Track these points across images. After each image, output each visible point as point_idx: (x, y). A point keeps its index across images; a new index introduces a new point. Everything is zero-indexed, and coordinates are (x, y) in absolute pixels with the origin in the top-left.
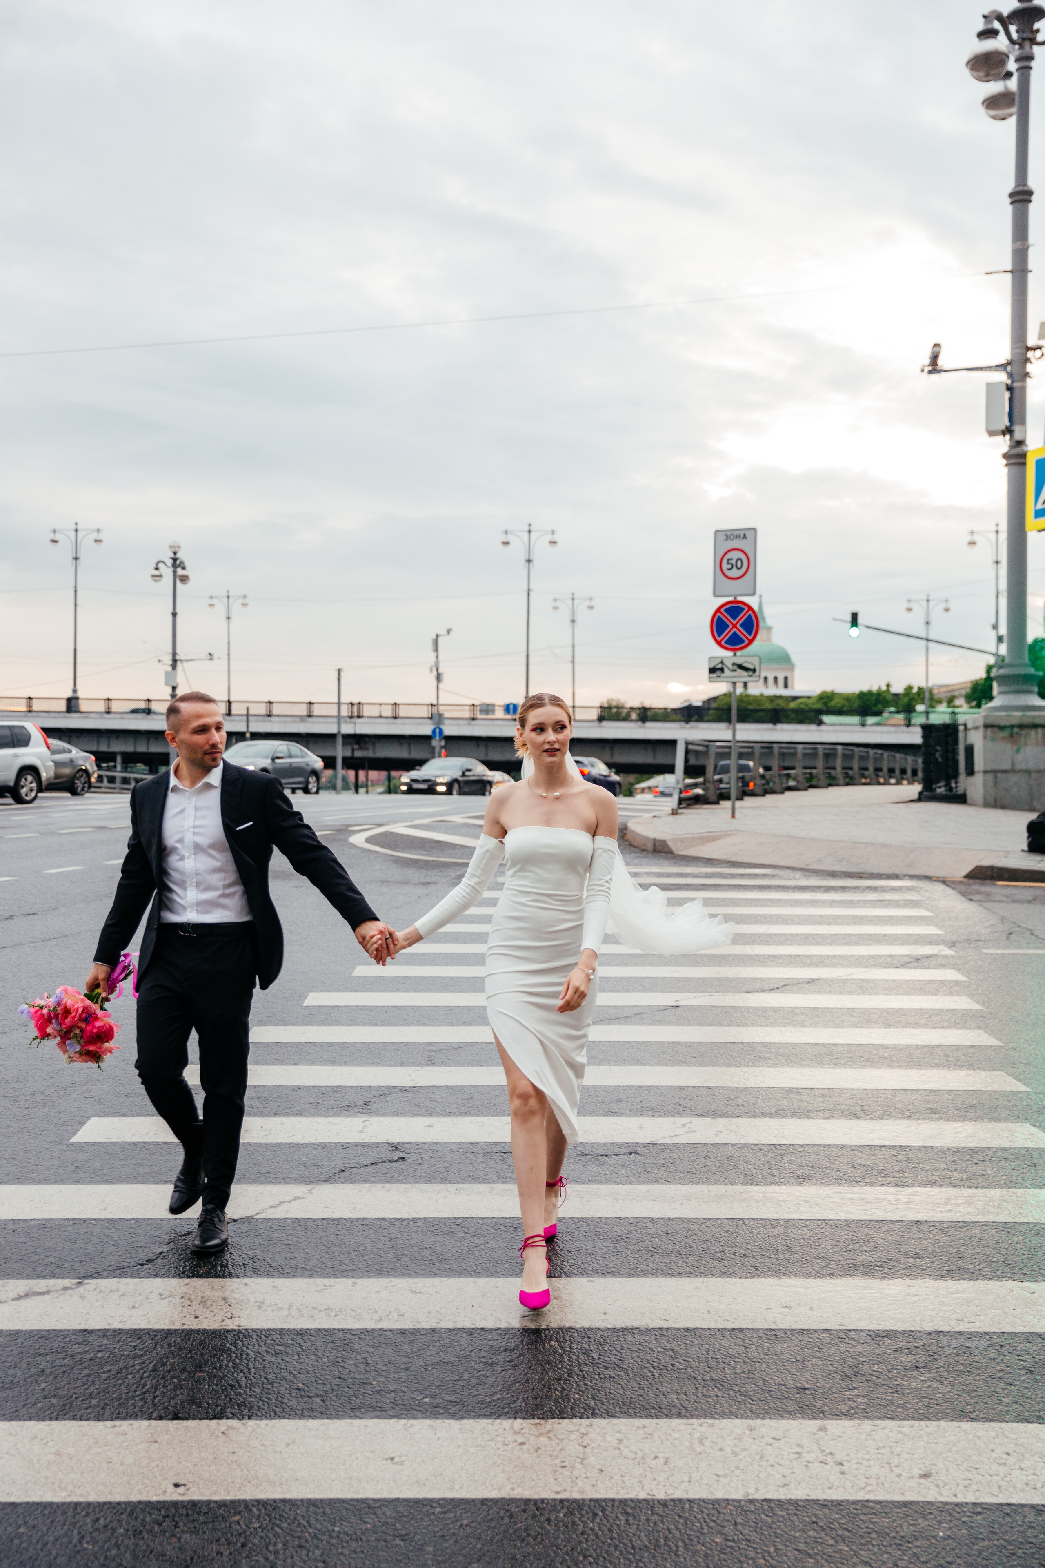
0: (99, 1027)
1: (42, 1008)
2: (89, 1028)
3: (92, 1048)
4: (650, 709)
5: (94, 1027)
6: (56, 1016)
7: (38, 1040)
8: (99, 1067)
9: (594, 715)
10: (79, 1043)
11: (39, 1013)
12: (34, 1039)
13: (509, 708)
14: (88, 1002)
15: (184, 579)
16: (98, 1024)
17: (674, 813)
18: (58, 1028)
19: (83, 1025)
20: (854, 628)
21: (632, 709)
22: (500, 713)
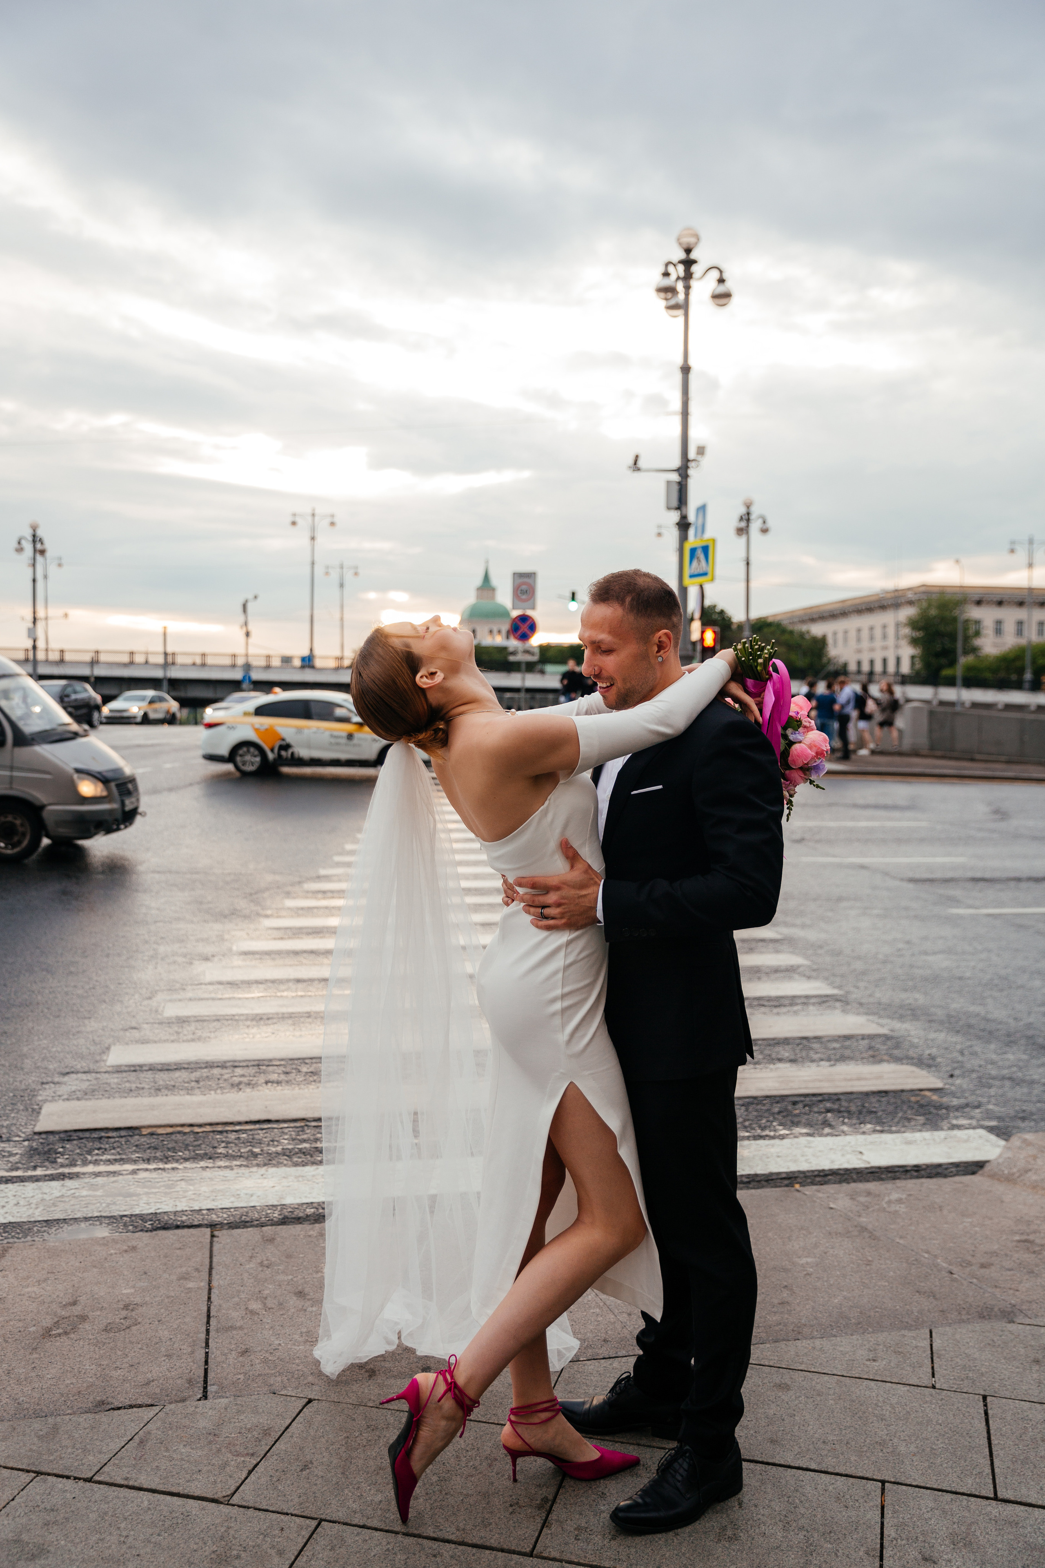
15: (42, 552)
20: (573, 603)
22: (297, 663)
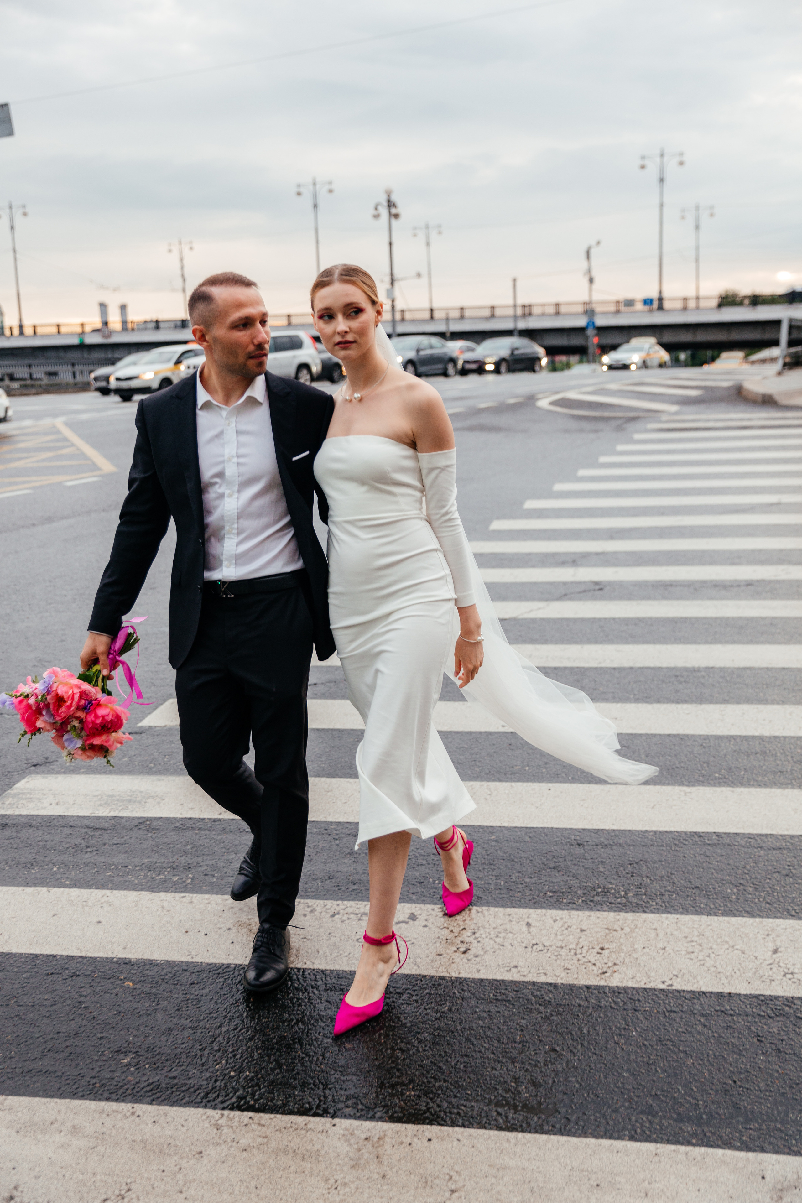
0: (103, 717)
1: (27, 696)
2: (91, 718)
3: (97, 741)
4: (759, 296)
5: (97, 717)
6: (47, 706)
7: (28, 736)
8: (108, 762)
9: (714, 303)
10: (79, 736)
11: (25, 703)
12: (23, 735)
13: (648, 302)
14: (86, 686)
15: (397, 216)
16: (101, 712)
17: (780, 373)
18: (51, 720)
19: (82, 715)
21: (745, 297)
22: (639, 306)
